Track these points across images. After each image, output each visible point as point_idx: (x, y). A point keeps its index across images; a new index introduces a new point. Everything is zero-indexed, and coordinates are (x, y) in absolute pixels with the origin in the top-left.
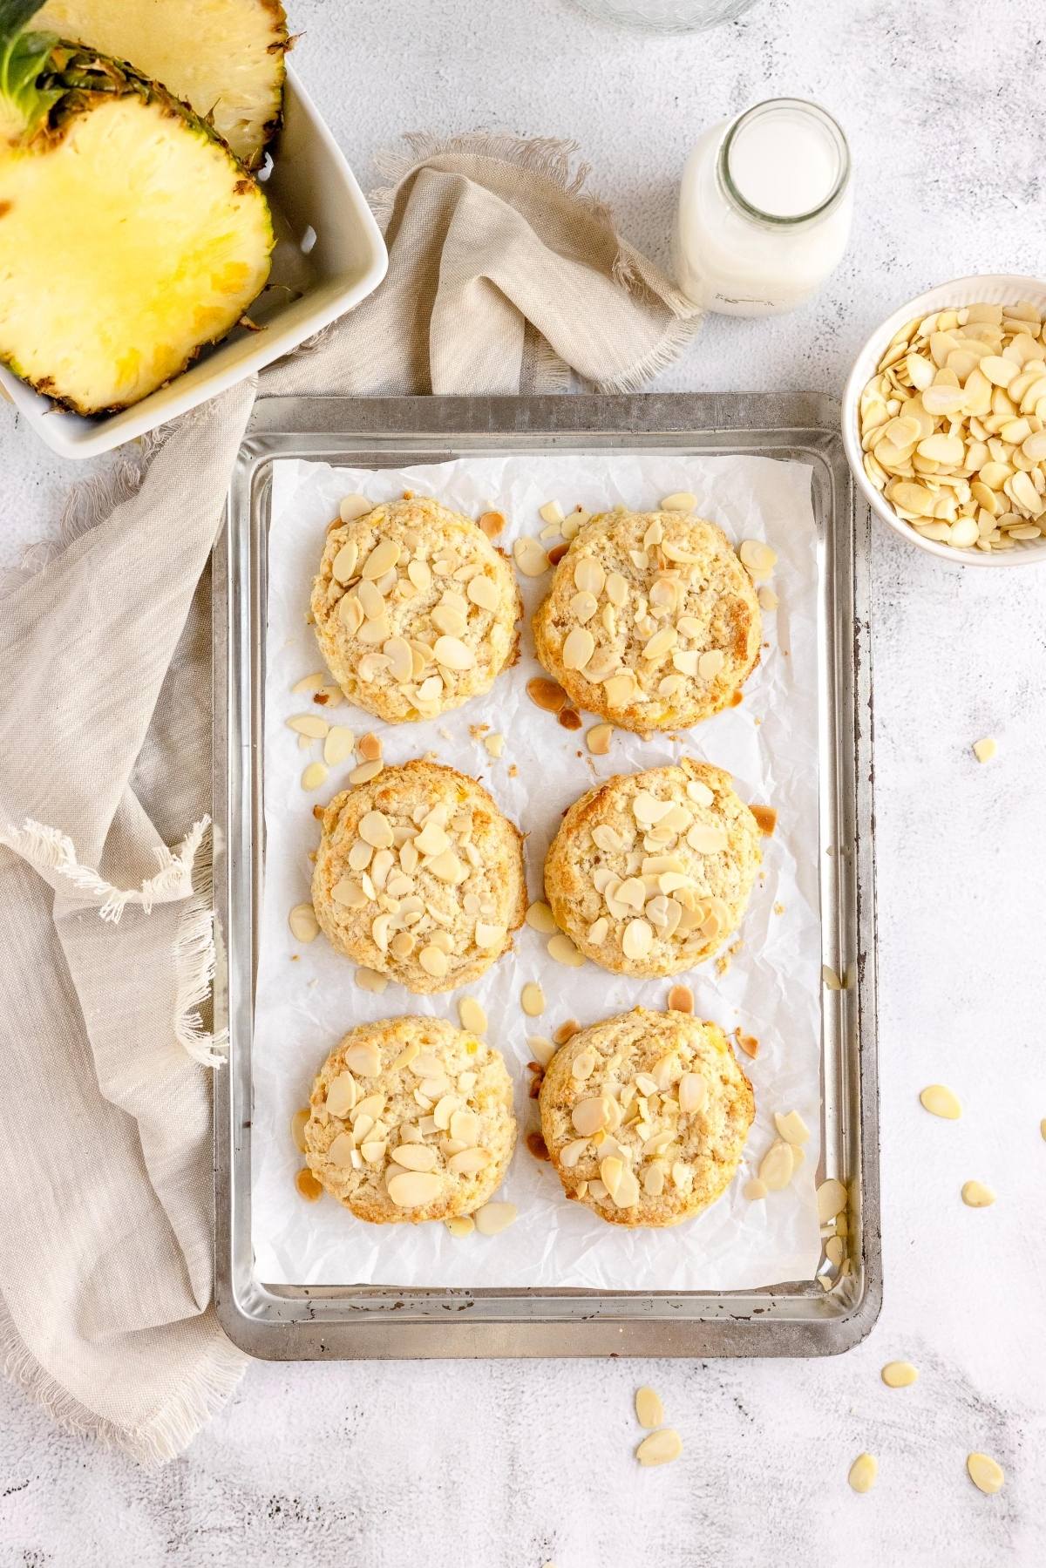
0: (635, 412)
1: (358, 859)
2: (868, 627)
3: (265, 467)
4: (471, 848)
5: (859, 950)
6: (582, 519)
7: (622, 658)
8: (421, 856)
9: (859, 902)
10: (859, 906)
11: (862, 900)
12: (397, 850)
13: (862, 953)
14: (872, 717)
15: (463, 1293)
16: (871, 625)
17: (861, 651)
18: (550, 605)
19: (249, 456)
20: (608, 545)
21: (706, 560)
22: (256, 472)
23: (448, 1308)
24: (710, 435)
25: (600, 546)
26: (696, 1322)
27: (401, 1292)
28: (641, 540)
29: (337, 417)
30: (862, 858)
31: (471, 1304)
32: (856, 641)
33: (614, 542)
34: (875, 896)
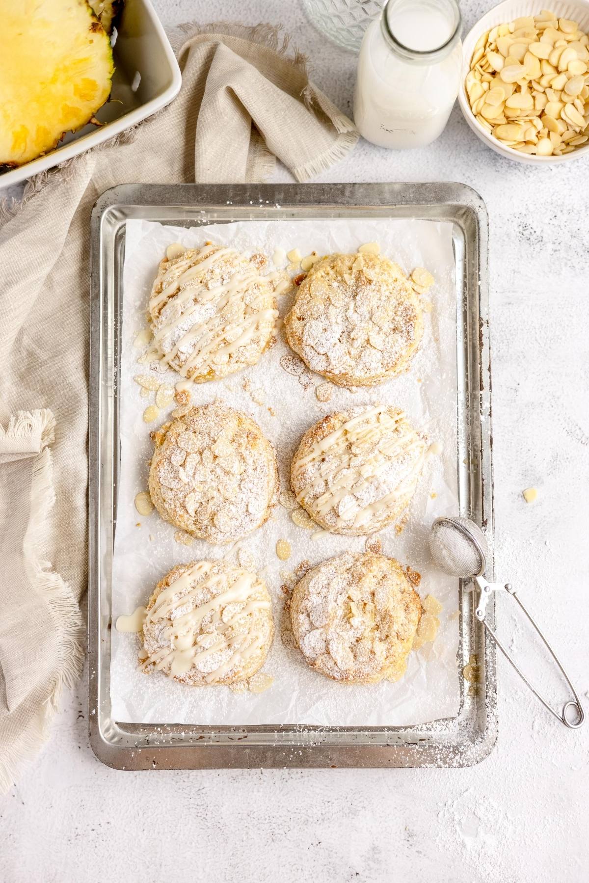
0: (347, 193)
1: (177, 459)
2: (488, 323)
3: (123, 228)
4: (246, 453)
5: (483, 518)
6: (314, 259)
7: (339, 339)
8: (216, 457)
9: (483, 489)
10: (483, 492)
11: (484, 487)
12: (201, 454)
13: (485, 519)
14: (490, 377)
15: (241, 731)
16: (489, 322)
17: (483, 338)
18: (296, 308)
19: (113, 220)
20: (332, 272)
21: (390, 281)
22: (118, 231)
23: (231, 739)
24: (393, 209)
25: (326, 272)
26: (383, 746)
27: (203, 728)
28: (351, 269)
29: (167, 195)
30: (485, 462)
31: (246, 737)
32: (480, 332)
33: (335, 270)
34: (493, 485)
